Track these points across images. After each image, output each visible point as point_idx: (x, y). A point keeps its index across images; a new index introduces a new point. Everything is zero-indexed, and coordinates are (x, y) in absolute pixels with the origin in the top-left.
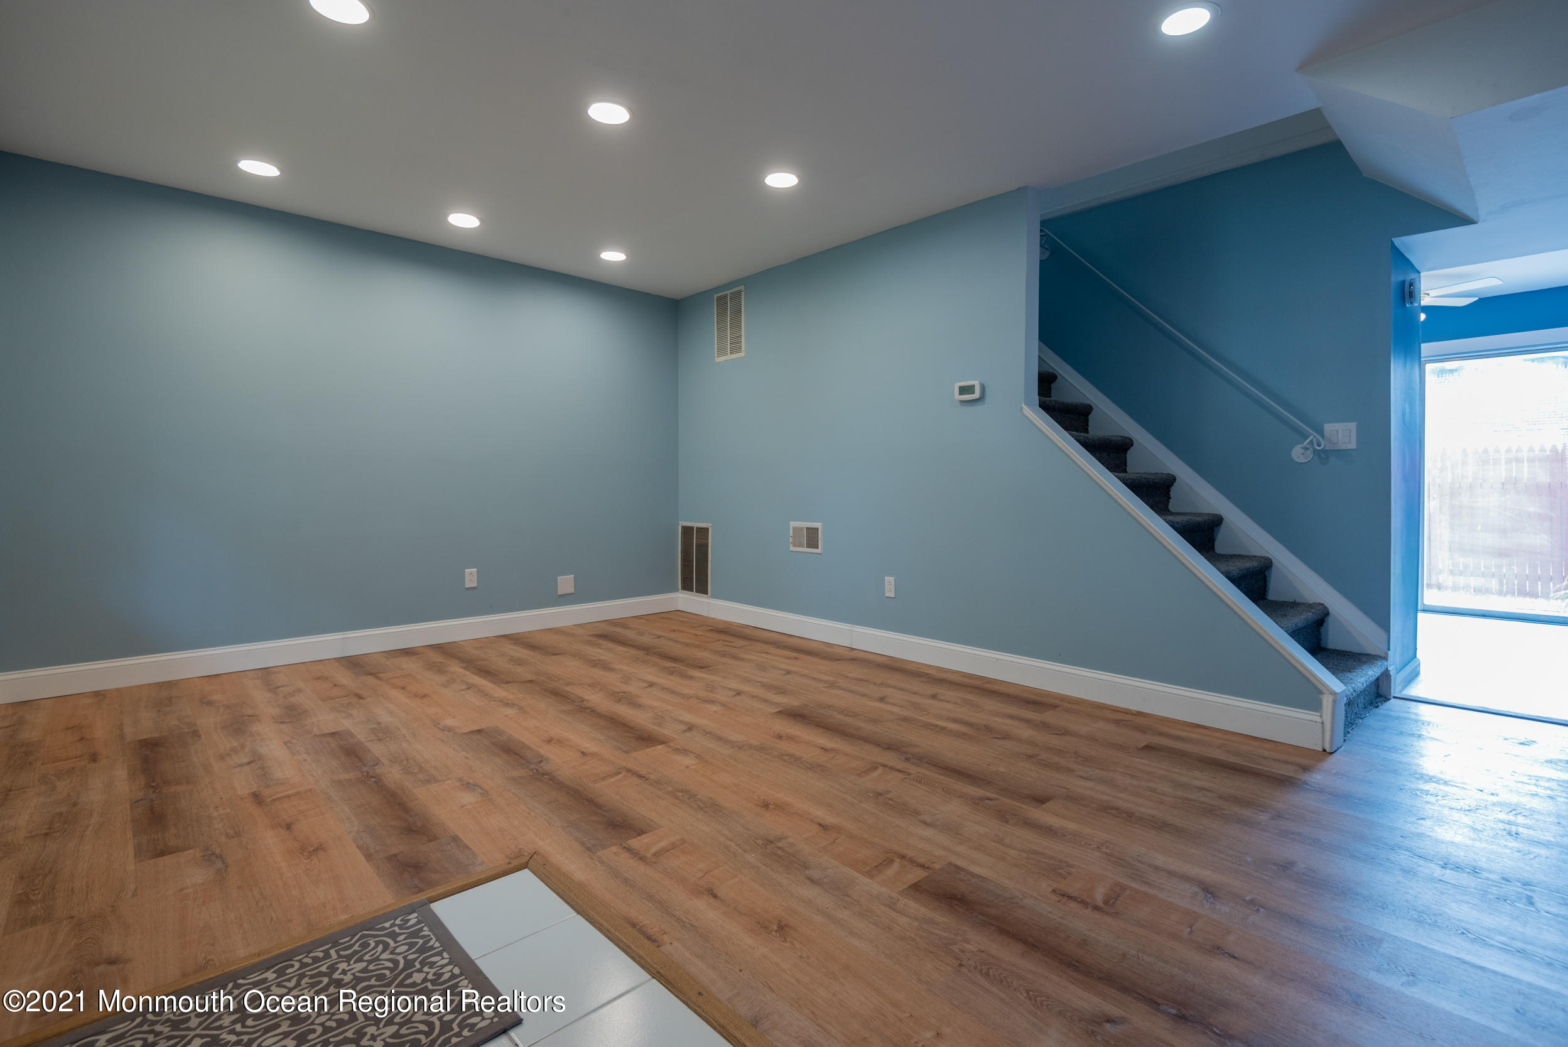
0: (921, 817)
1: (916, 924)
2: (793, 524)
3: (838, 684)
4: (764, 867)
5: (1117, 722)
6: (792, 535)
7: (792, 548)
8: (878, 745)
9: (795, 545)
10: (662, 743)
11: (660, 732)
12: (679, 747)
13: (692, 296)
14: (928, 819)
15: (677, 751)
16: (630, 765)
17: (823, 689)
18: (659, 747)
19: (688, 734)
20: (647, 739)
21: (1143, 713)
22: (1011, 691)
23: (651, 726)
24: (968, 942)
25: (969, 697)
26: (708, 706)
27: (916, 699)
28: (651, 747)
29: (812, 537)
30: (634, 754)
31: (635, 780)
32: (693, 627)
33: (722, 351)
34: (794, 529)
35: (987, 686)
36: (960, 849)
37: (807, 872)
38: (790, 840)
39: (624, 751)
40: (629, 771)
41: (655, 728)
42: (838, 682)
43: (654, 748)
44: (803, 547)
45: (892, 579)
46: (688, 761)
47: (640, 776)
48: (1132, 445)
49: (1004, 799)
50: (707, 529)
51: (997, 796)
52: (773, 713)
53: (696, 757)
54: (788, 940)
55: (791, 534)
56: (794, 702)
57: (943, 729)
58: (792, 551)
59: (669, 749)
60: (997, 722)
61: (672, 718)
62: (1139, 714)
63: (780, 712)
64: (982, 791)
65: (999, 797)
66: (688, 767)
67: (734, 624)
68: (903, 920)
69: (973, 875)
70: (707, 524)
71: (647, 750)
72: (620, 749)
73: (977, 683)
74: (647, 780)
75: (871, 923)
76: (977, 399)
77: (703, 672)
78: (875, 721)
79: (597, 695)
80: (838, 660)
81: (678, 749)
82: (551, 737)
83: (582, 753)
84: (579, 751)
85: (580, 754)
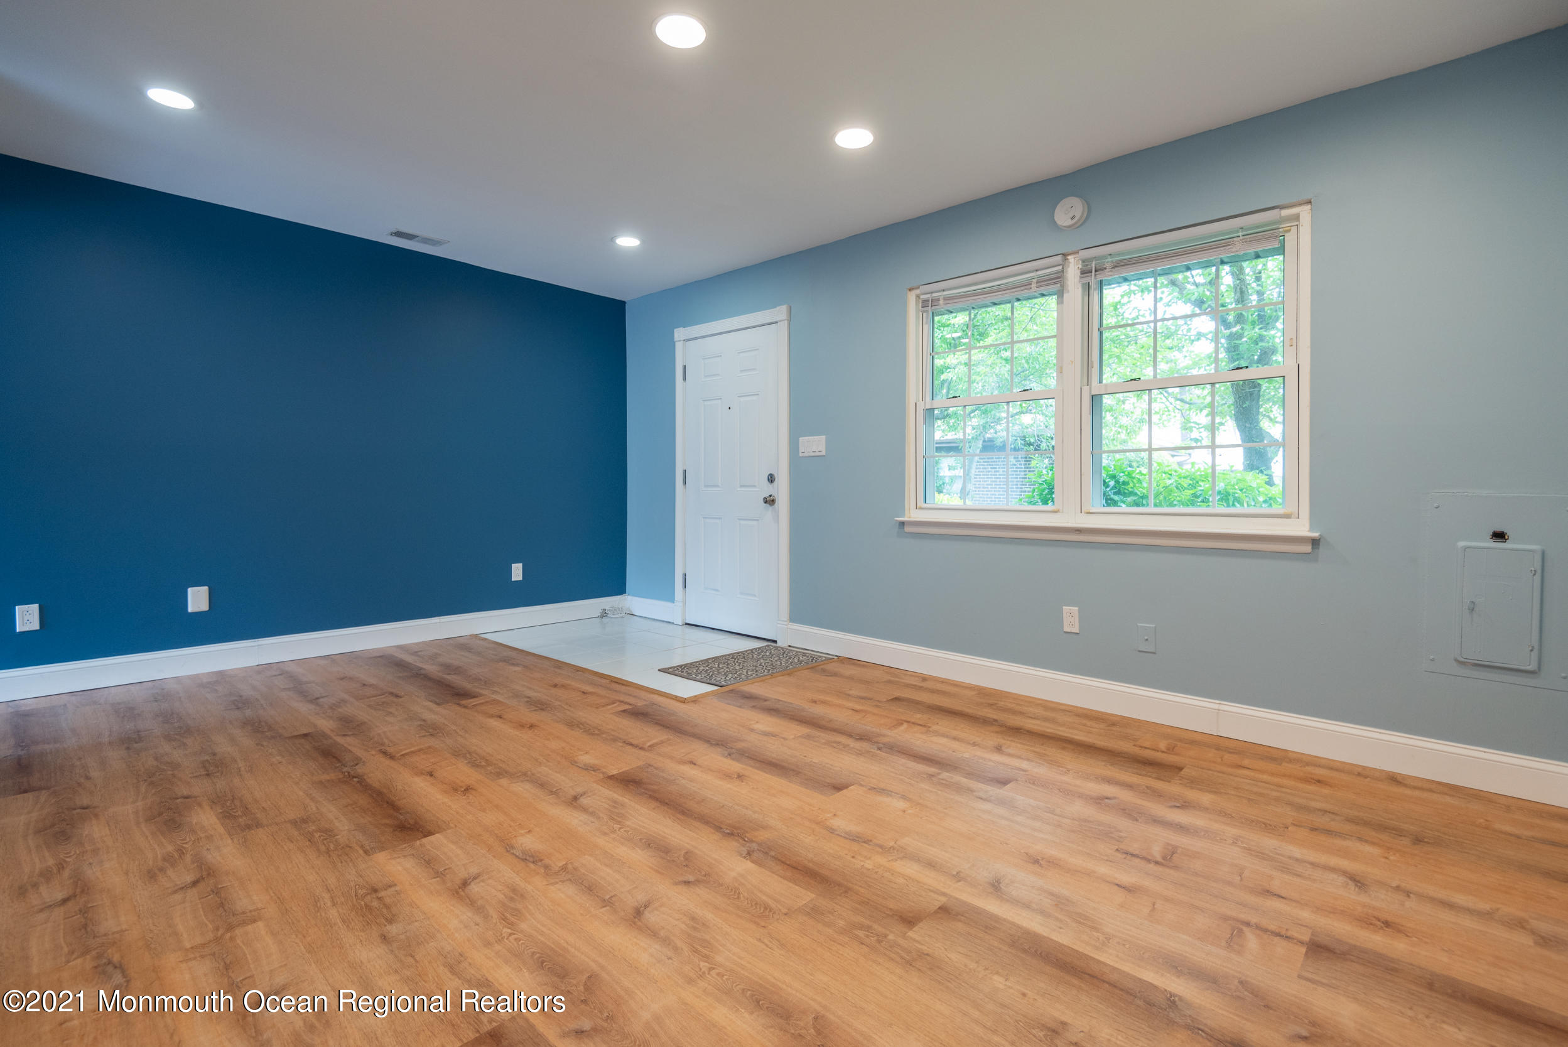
10: (611, 777)
11: (615, 792)
12: (593, 773)
15: (594, 769)
16: (642, 753)
18: (615, 772)
19: (579, 790)
20: (629, 782)
23: (627, 801)
28: (623, 773)
30: (641, 763)
31: (632, 741)
39: (652, 766)
40: (641, 748)
41: (621, 798)
43: (621, 771)
46: (586, 759)
47: (631, 744)
53: (576, 762)
59: (604, 770)
61: (598, 818)
66: (586, 753)
71: (627, 769)
72: (657, 769)
74: (624, 742)
81: (594, 771)
82: (742, 782)
83: (695, 764)
84: (700, 766)
85: (697, 764)
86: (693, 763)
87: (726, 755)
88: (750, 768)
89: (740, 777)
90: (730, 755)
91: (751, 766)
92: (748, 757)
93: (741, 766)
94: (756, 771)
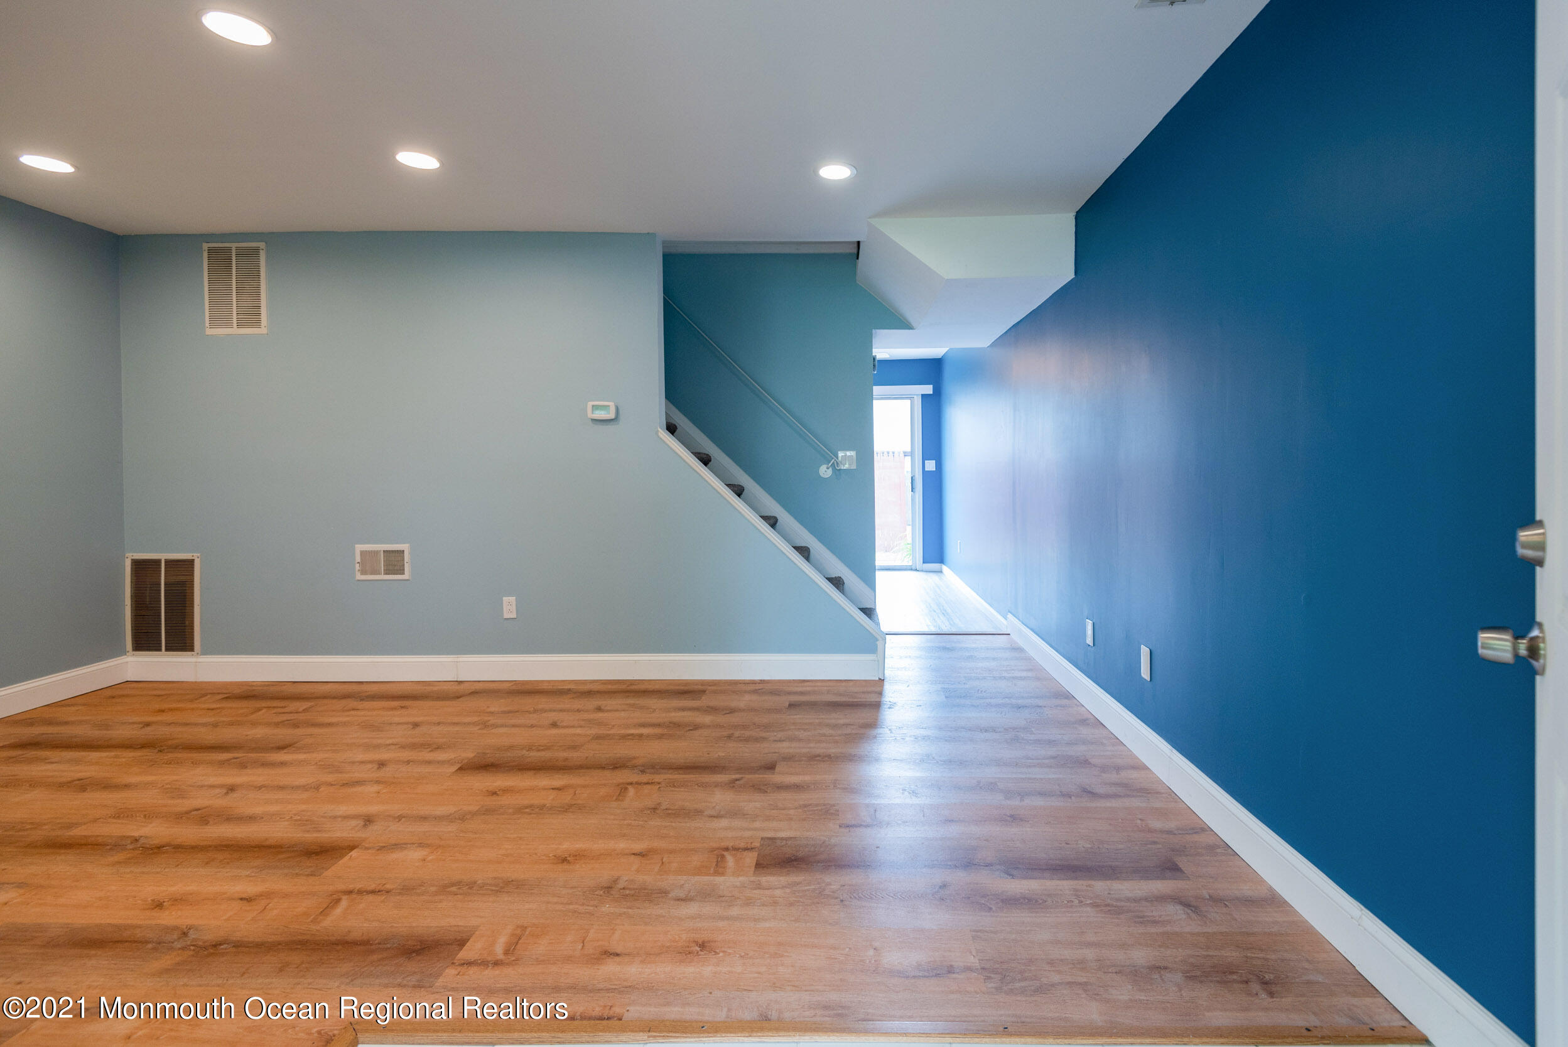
0: (706, 813)
1: (788, 891)
2: (359, 548)
3: (490, 722)
4: (630, 910)
5: (755, 692)
6: (359, 561)
7: (359, 577)
8: (603, 768)
9: (363, 572)
10: (352, 848)
12: (378, 844)
13: (149, 236)
14: (712, 813)
16: (340, 887)
17: (480, 731)
18: (353, 854)
19: (374, 827)
21: (764, 680)
22: (657, 687)
24: (830, 884)
25: (631, 701)
26: (359, 789)
27: (586, 716)
28: (341, 857)
29: (394, 562)
30: (328, 873)
31: (371, 898)
32: (192, 701)
33: (215, 321)
34: (363, 553)
35: (633, 687)
36: (757, 824)
37: (670, 895)
38: (625, 878)
39: (306, 875)
40: (347, 893)
42: (489, 720)
43: (347, 857)
44: (380, 574)
45: (513, 599)
46: (414, 854)
47: (372, 892)
48: (710, 461)
49: (747, 776)
50: (191, 562)
51: (741, 776)
52: (454, 772)
54: (718, 951)
55: (358, 559)
56: (469, 754)
57: (641, 736)
58: (359, 580)
59: (372, 851)
60: (677, 716)
61: (317, 817)
62: (762, 682)
63: (461, 769)
64: (727, 776)
65: (743, 776)
66: (424, 860)
67: (255, 684)
68: (778, 892)
69: (782, 839)
70: (192, 554)
71: (341, 862)
73: (624, 687)
74: (385, 892)
75: (760, 906)
76: (612, 420)
77: (288, 753)
78: (574, 748)
79: (151, 826)
80: (458, 697)
82: (153, 900)
83: (241, 899)
84: (231, 899)
85: (239, 901)
86: (248, 900)
87: (191, 932)
88: (139, 922)
89: (159, 905)
90: (184, 933)
91: (140, 927)
92: (147, 942)
93: (159, 922)
94: (129, 922)
